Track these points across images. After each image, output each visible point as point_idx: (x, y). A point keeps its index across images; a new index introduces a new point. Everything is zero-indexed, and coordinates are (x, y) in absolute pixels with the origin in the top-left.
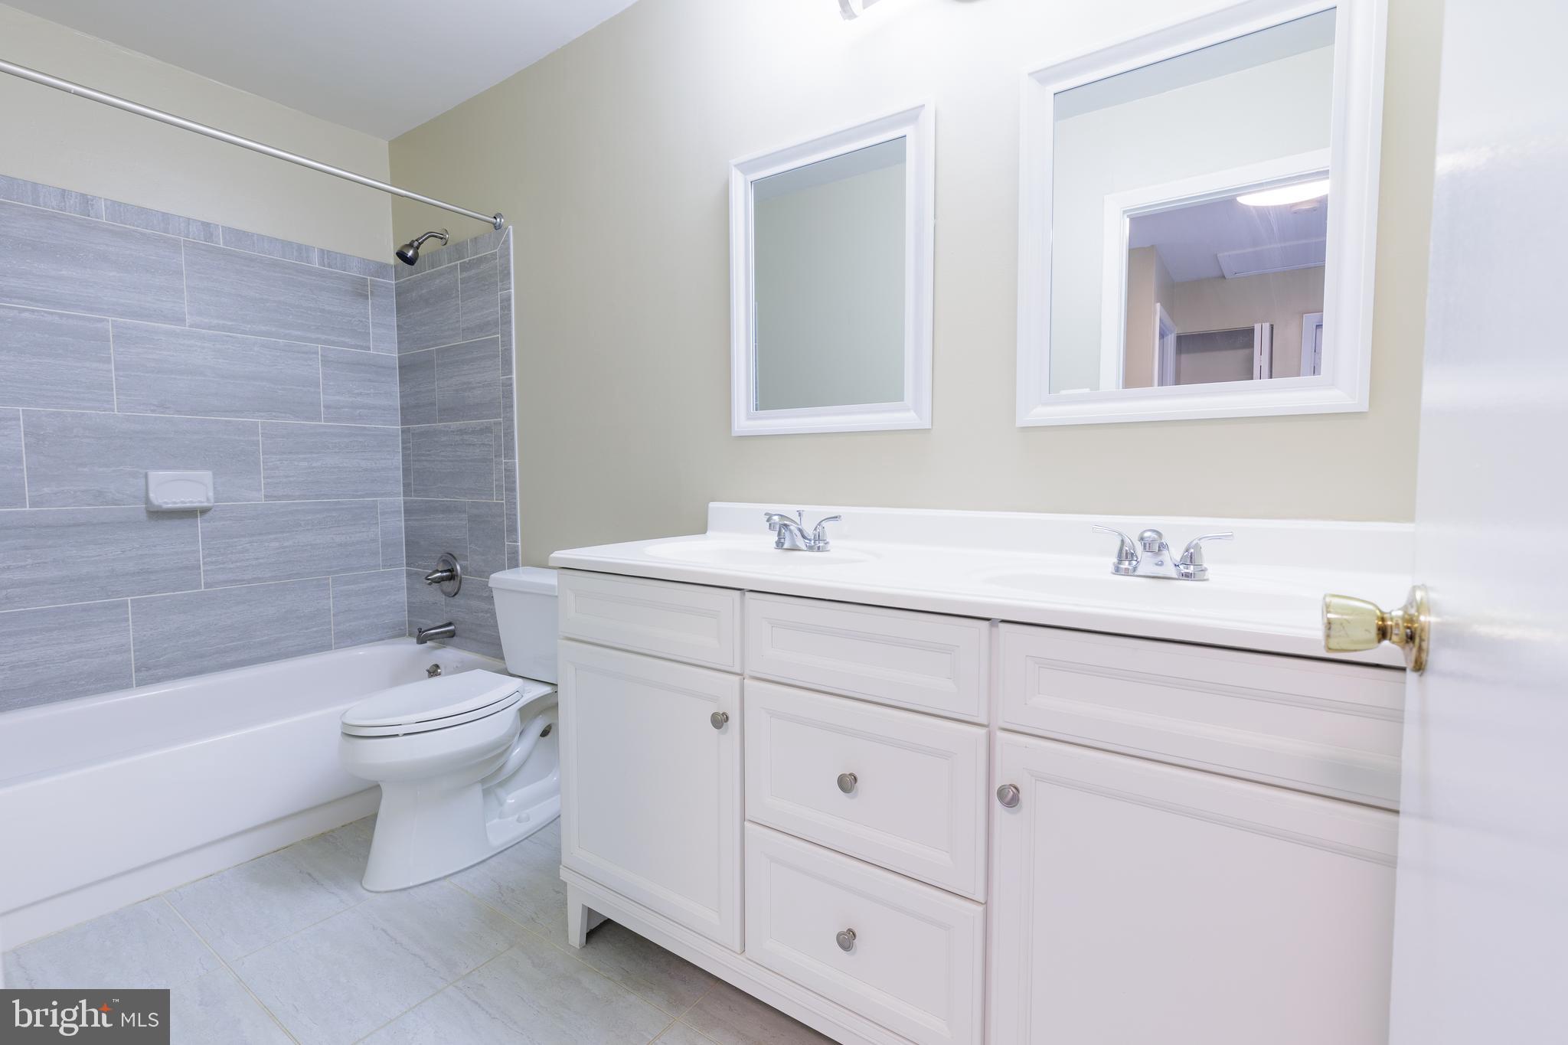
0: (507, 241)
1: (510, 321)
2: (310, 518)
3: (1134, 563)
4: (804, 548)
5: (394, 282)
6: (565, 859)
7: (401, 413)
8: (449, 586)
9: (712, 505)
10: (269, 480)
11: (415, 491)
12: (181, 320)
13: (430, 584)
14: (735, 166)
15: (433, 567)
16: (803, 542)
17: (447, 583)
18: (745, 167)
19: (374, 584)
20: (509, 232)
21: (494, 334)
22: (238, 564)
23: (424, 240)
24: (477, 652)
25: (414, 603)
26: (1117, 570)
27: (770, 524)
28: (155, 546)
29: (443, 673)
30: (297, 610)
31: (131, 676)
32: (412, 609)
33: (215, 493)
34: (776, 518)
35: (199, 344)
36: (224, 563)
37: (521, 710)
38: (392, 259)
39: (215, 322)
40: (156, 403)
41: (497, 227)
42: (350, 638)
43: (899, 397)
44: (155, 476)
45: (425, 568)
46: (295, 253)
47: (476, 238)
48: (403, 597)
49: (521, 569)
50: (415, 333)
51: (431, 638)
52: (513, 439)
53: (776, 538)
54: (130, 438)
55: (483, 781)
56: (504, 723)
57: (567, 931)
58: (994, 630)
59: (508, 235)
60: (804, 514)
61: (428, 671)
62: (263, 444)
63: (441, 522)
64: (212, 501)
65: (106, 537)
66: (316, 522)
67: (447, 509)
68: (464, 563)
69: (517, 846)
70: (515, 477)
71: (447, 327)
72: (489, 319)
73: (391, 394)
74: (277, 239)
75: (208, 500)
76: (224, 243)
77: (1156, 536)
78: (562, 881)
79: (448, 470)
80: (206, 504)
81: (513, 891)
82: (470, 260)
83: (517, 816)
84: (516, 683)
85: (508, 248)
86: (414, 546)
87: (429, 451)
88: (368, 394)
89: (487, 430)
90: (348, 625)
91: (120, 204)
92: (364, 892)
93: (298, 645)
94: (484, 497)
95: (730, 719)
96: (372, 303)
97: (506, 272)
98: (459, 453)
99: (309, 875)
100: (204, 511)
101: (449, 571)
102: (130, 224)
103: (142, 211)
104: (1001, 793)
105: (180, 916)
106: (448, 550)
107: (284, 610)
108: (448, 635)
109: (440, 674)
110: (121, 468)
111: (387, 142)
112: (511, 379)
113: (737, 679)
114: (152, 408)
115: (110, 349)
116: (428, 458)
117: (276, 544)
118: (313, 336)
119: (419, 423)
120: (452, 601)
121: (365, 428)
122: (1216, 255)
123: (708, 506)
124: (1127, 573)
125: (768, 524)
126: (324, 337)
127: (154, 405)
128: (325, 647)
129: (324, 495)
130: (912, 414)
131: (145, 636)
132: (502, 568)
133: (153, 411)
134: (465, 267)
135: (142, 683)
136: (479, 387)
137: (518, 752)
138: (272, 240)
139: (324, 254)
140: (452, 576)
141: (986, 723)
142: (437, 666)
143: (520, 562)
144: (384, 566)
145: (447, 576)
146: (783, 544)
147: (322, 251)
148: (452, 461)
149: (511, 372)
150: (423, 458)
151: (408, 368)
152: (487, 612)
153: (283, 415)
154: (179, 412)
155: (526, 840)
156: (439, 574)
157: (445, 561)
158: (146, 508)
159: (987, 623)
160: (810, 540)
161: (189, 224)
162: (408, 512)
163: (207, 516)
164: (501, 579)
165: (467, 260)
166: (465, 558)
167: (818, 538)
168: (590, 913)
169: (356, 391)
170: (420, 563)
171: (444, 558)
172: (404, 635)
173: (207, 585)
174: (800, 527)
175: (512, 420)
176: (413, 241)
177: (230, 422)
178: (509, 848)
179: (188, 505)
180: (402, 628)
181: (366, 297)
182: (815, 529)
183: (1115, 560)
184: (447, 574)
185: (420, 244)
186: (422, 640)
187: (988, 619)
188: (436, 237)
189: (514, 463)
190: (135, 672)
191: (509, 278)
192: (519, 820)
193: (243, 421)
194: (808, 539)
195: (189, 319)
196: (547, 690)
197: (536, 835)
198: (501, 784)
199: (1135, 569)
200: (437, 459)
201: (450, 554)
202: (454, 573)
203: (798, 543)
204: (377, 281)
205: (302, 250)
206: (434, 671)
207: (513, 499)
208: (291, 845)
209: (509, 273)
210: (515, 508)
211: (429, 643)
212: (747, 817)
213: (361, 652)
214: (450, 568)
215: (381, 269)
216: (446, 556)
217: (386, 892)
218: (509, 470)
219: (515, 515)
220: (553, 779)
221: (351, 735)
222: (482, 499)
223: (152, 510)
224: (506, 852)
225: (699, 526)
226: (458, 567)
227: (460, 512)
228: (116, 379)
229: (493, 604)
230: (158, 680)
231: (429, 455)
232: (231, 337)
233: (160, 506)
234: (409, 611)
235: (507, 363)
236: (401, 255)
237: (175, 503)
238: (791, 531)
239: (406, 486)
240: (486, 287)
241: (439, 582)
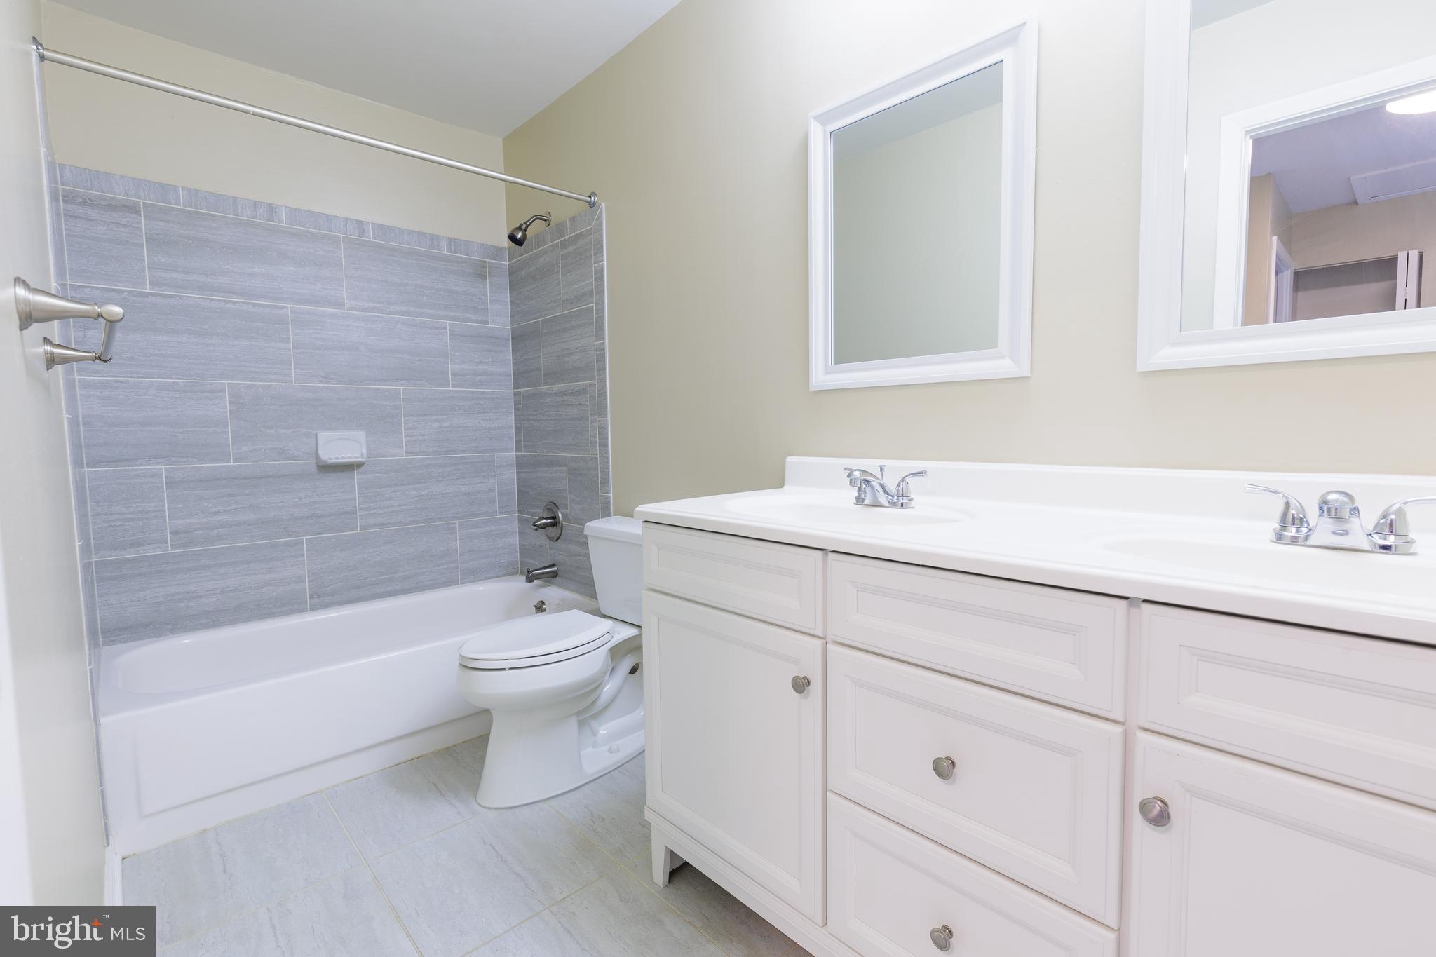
0: (600, 217)
1: (603, 291)
2: (440, 470)
3: (1304, 530)
4: (887, 504)
5: (507, 263)
6: (650, 800)
7: (514, 378)
8: (553, 531)
9: (789, 459)
10: (409, 439)
11: (525, 446)
12: (340, 305)
13: (536, 530)
14: (816, 118)
15: (538, 514)
16: (885, 499)
17: (550, 529)
18: (823, 119)
19: (492, 528)
20: (602, 209)
21: (590, 303)
22: (386, 510)
23: (531, 223)
24: (575, 591)
25: (524, 545)
26: (1279, 538)
27: (851, 480)
28: (323, 495)
29: (547, 610)
30: (430, 550)
31: (306, 602)
32: (523, 550)
33: (367, 450)
34: (857, 474)
35: (355, 324)
36: (374, 509)
37: (611, 650)
38: (506, 243)
39: (367, 305)
40: (323, 375)
41: (592, 205)
42: (473, 575)
43: (994, 345)
44: (323, 435)
45: (533, 514)
46: (429, 243)
47: (573, 217)
48: (515, 540)
49: (612, 518)
50: (524, 307)
51: (538, 577)
52: (605, 399)
53: (856, 494)
54: (305, 405)
55: (578, 714)
56: (594, 662)
57: (651, 868)
58: (1134, 610)
59: (601, 212)
60: (885, 469)
61: (535, 606)
62: (404, 408)
63: (545, 475)
64: (365, 455)
65: (288, 487)
66: (445, 474)
67: (551, 463)
68: (564, 511)
69: (608, 776)
70: (607, 433)
71: (550, 300)
72: (585, 290)
73: (505, 362)
74: (414, 231)
75: (362, 455)
76: (374, 238)
77: (1345, 499)
78: (646, 821)
79: (551, 428)
80: (360, 460)
81: (604, 820)
82: (569, 238)
83: (608, 747)
84: (607, 624)
85: (601, 224)
86: (525, 494)
87: (536, 411)
88: (487, 362)
89: (583, 391)
90: (471, 563)
91: (295, 210)
92: (477, 806)
93: (432, 580)
94: (581, 452)
95: (811, 686)
96: (490, 283)
97: (599, 246)
98: (560, 413)
99: (435, 785)
100: (360, 465)
101: (552, 518)
102: (303, 226)
103: (312, 214)
104: (1144, 807)
105: (335, 813)
106: (551, 499)
107: (421, 550)
108: (551, 575)
109: (545, 611)
110: (298, 429)
111: (501, 140)
112: (604, 343)
113: (819, 642)
114: (320, 379)
115: (289, 331)
116: (535, 418)
117: (414, 493)
118: (443, 313)
119: (528, 387)
120: (555, 544)
121: (484, 392)
122: (1349, 178)
123: (784, 461)
124: (1294, 541)
125: (849, 479)
126: (451, 314)
127: (322, 376)
128: (451, 582)
129: (452, 451)
130: (1007, 362)
131: (316, 569)
132: (595, 517)
133: (321, 382)
134: (564, 245)
135: (315, 608)
136: (576, 352)
137: (609, 688)
138: (411, 232)
139: (451, 241)
140: (555, 523)
141: (1121, 720)
142: (543, 603)
143: (612, 511)
144: (501, 513)
145: (550, 523)
146: (863, 500)
147: (450, 239)
148: (554, 420)
149: (603, 338)
150: (532, 418)
151: (520, 339)
152: (584, 556)
153: (420, 382)
154: (340, 382)
155: (616, 771)
156: (544, 521)
157: (549, 509)
158: (316, 463)
159: (1125, 602)
160: (893, 496)
161: (346, 223)
162: (519, 465)
163: (363, 468)
164: (595, 527)
165: (566, 238)
166: (566, 507)
167: (902, 494)
168: (672, 855)
169: (477, 360)
170: (529, 510)
171: (548, 507)
172: (515, 573)
173: (362, 528)
174: (881, 482)
175: (605, 382)
176: (522, 225)
177: (378, 389)
178: (602, 776)
179: (347, 460)
180: (515, 567)
181: (485, 277)
182: (898, 485)
183: (1277, 526)
184: (551, 520)
185: (527, 226)
186: (530, 580)
187: (1126, 598)
188: (540, 219)
189: (607, 421)
190: (310, 599)
191: (602, 252)
192: (610, 751)
193: (388, 389)
194: (890, 495)
195: (347, 304)
196: (633, 632)
197: (625, 766)
198: (595, 716)
199: (1307, 538)
200: (543, 418)
201: (553, 503)
202: (556, 520)
203: (880, 499)
204: (494, 263)
205: (434, 239)
206: (540, 608)
207: (606, 453)
208: (422, 756)
209: (602, 247)
210: (608, 462)
211: (536, 582)
212: (829, 787)
213: (481, 588)
214: (553, 515)
215: (496, 252)
216: (550, 505)
217: (496, 809)
218: (603, 428)
219: (608, 468)
220: (640, 713)
221: (467, 666)
222: (580, 454)
223: (320, 464)
224: (598, 780)
225: (776, 480)
226: (560, 515)
227: (561, 466)
228: (294, 356)
229: (588, 548)
230: (326, 606)
231: (535, 415)
232: (379, 317)
233: (326, 461)
234: (520, 552)
235: (600, 329)
236: (512, 238)
237: (337, 458)
238: (872, 487)
239: (518, 442)
240: (583, 261)
241: (544, 528)
